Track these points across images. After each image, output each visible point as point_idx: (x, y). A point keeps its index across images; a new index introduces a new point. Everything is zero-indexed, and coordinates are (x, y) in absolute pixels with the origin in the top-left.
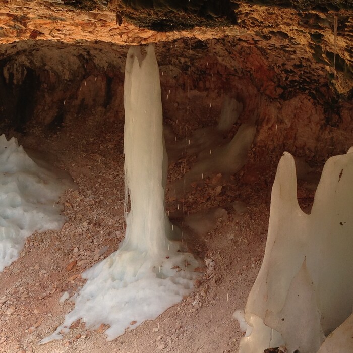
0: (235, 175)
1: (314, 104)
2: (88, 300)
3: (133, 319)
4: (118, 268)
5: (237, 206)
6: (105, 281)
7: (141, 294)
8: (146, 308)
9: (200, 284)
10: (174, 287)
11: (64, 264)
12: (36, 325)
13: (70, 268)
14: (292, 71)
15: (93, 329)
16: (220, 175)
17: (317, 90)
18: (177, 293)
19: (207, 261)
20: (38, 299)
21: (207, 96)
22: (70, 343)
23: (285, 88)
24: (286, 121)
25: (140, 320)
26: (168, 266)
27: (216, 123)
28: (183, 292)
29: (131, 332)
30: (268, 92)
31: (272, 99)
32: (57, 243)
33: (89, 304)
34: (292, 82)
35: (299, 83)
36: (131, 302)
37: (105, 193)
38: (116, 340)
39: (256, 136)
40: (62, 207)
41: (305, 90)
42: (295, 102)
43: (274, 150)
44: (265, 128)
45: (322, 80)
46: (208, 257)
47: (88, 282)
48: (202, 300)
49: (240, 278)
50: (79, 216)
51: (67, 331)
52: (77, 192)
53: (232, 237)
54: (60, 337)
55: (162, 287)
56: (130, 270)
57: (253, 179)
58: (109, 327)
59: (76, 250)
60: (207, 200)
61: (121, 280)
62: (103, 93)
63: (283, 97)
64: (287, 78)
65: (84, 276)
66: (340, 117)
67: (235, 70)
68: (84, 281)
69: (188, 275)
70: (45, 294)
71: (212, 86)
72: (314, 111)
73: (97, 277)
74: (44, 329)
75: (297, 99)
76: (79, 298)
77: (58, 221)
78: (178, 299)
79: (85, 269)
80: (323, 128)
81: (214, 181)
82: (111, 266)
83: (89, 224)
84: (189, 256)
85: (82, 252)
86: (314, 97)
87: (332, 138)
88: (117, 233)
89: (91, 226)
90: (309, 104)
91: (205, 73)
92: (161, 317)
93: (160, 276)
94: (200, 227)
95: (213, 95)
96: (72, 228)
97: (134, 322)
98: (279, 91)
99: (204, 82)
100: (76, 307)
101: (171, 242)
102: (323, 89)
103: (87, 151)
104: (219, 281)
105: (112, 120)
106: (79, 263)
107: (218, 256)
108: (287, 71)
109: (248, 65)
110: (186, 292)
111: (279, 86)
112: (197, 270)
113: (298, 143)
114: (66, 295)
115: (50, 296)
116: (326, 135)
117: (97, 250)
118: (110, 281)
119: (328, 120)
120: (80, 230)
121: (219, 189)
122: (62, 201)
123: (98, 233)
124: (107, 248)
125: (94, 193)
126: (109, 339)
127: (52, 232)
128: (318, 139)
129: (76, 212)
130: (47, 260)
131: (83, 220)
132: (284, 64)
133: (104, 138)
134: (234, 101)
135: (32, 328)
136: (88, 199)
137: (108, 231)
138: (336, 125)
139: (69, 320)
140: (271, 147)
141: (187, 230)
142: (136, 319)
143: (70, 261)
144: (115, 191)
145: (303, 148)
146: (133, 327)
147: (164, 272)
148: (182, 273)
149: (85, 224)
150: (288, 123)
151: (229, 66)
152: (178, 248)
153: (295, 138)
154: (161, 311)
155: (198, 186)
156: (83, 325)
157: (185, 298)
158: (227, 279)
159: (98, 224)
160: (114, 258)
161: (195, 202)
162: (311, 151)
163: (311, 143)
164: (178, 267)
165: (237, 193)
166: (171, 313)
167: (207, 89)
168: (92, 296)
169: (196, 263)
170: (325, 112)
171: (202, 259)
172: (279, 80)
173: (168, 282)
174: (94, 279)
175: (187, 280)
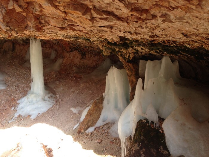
0: (58, 71)
1: (79, 53)
2: (21, 109)
3: (38, 113)
4: (30, 99)
5: (61, 80)
6: (27, 103)
7: (40, 106)
8: (42, 110)
9: (57, 101)
10: (49, 103)
11: (10, 99)
12: (5, 118)
13: (12, 100)
14: (75, 45)
15: (25, 117)
16: (54, 72)
17: (80, 50)
18: (51, 105)
19: (57, 95)
20: (3, 110)
21: (46, 49)
22: (19, 122)
23: (72, 49)
24: (71, 57)
25: (41, 113)
26: (46, 98)
27: (49, 57)
28: (52, 104)
29: (39, 116)
30: (67, 50)
31: (68, 52)
32: (6, 93)
33: (22, 110)
34: (74, 48)
35: (76, 48)
36: (36, 108)
37: (18, 77)
38: (35, 119)
39: (63, 61)
40: (5, 82)
41: (77, 50)
42: (74, 53)
43: (68, 65)
44: (65, 59)
45: (82, 48)
46: (57, 94)
47: (20, 104)
48: (59, 106)
49: (67, 99)
50: (11, 84)
51: (16, 118)
52: (9, 77)
53: (62, 88)
54: (14, 120)
55: (46, 104)
56: (35, 100)
57: (64, 72)
58: (31, 116)
59: (13, 94)
60: (52, 78)
61: (32, 102)
62: (12, 47)
63: (71, 51)
64: (73, 47)
65: (18, 102)
66: (85, 57)
67: (55, 43)
68: (18, 104)
69: (53, 100)
70: (5, 108)
71: (48, 47)
72: (79, 55)
73: (23, 102)
74: (8, 118)
75: (74, 52)
76: (18, 109)
77: (5, 86)
78: (51, 106)
79: (18, 100)
80: (81, 59)
81: (53, 73)
82: (28, 99)
83: (15, 87)
84: (52, 94)
85: (15, 95)
86: (79, 52)
87: (83, 62)
88: (26, 89)
89: (16, 87)
90: (77, 53)
91: (46, 43)
92: (48, 112)
93: (44, 100)
94: (52, 86)
95: (48, 49)
96: (10, 88)
97: (39, 114)
98: (70, 50)
99: (45, 46)
100: (18, 111)
101: (46, 91)
102: (82, 50)
103: (9, 65)
104: (62, 100)
105: (15, 55)
106: (15, 98)
107: (59, 94)
108: (73, 45)
109: (62, 42)
110: (53, 104)
111: (70, 48)
112: (55, 98)
113: (75, 63)
114: (13, 108)
115: (7, 109)
116: (82, 61)
117: (20, 94)
118: (28, 103)
119: (82, 58)
120: (13, 89)
121: (55, 75)
122: (5, 80)
123: (19, 89)
124: (23, 93)
125: (15, 77)
126: (32, 119)
127: (3, 90)
128: (80, 62)
129: (10, 83)
130: (4, 98)
131: (13, 86)
132: (73, 43)
133: (14, 61)
134: (55, 52)
135: (4, 119)
136: (13, 79)
137: (22, 88)
138: (84, 59)
139: (16, 115)
140: (68, 64)
141: (49, 87)
142: (40, 113)
143: (12, 98)
144: (22, 77)
145: (76, 64)
146: (39, 115)
147: (45, 99)
148: (51, 99)
149: (14, 87)
150: (72, 58)
151: (53, 42)
152: (48, 92)
153: (74, 62)
154: (47, 110)
155: (48, 75)
156: (21, 116)
157: (53, 106)
158: (64, 100)
159: (18, 87)
160: (28, 96)
161: (48, 79)
162: (78, 65)
163: (78, 63)
164: (49, 98)
165: (60, 76)
166: (50, 110)
167: (46, 48)
168: (22, 108)
169: (54, 96)
170: (82, 55)
171: (55, 95)
172: (71, 47)
173: (47, 102)
174: (22, 103)
175: (53, 101)
